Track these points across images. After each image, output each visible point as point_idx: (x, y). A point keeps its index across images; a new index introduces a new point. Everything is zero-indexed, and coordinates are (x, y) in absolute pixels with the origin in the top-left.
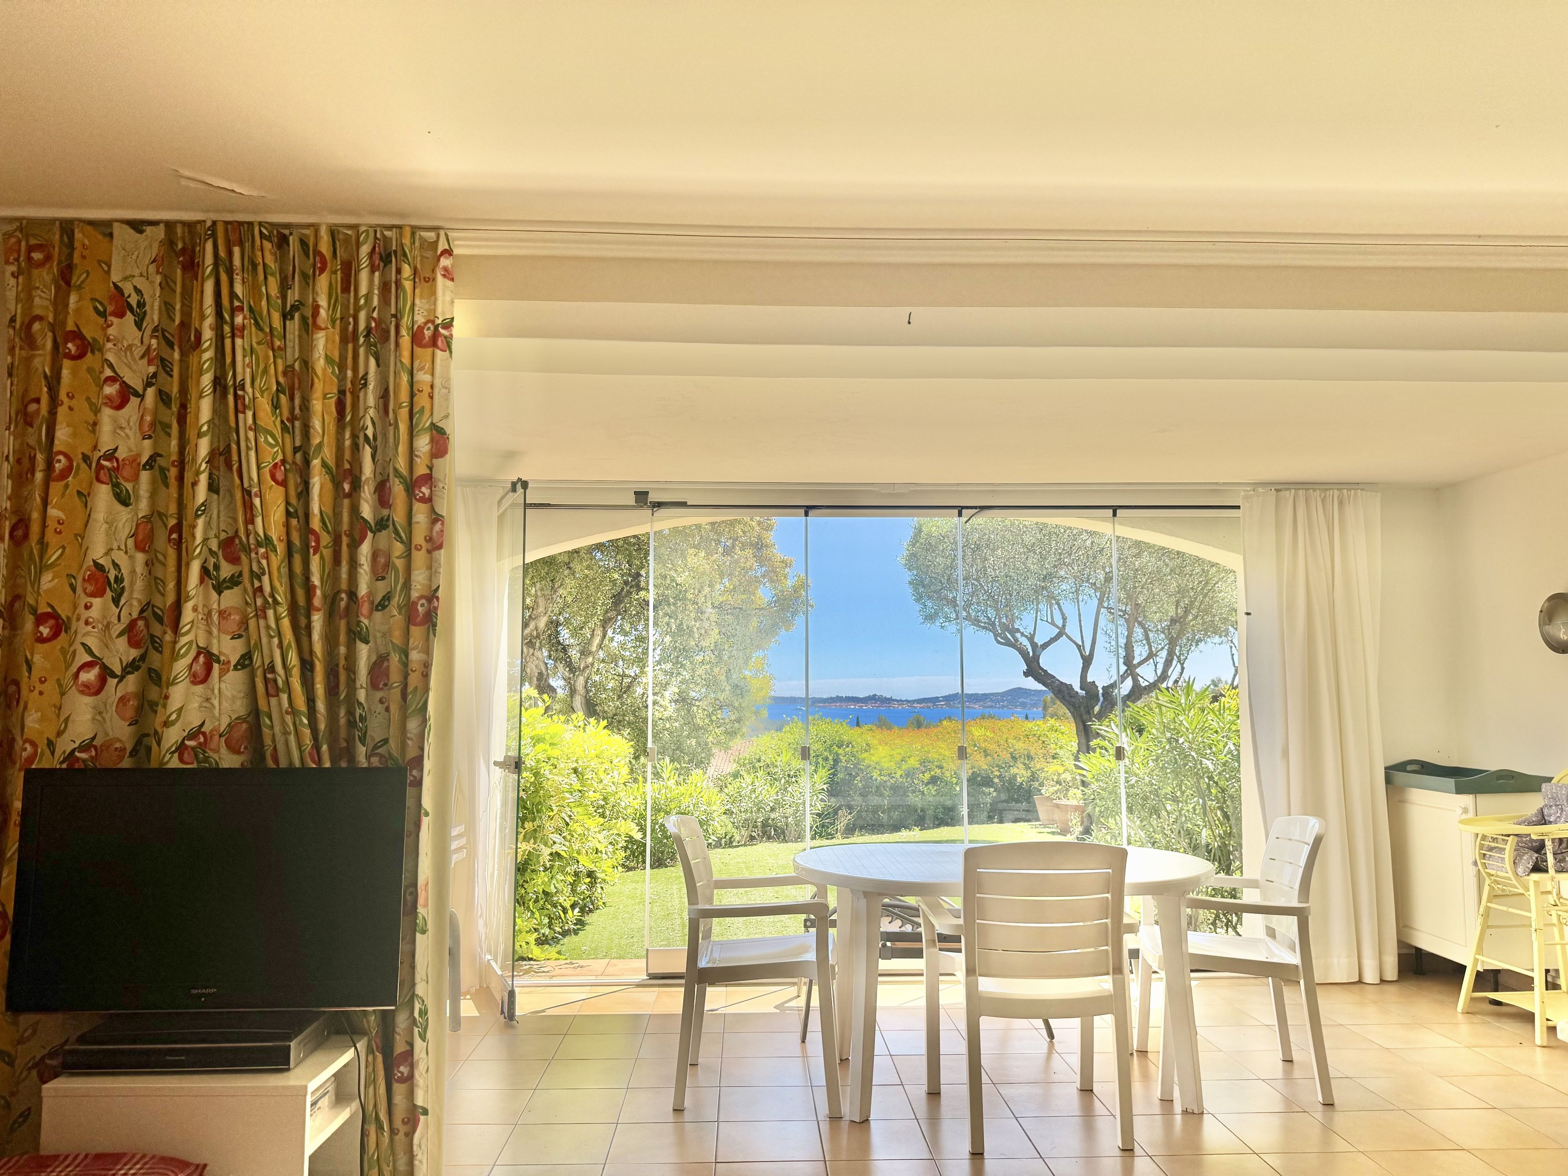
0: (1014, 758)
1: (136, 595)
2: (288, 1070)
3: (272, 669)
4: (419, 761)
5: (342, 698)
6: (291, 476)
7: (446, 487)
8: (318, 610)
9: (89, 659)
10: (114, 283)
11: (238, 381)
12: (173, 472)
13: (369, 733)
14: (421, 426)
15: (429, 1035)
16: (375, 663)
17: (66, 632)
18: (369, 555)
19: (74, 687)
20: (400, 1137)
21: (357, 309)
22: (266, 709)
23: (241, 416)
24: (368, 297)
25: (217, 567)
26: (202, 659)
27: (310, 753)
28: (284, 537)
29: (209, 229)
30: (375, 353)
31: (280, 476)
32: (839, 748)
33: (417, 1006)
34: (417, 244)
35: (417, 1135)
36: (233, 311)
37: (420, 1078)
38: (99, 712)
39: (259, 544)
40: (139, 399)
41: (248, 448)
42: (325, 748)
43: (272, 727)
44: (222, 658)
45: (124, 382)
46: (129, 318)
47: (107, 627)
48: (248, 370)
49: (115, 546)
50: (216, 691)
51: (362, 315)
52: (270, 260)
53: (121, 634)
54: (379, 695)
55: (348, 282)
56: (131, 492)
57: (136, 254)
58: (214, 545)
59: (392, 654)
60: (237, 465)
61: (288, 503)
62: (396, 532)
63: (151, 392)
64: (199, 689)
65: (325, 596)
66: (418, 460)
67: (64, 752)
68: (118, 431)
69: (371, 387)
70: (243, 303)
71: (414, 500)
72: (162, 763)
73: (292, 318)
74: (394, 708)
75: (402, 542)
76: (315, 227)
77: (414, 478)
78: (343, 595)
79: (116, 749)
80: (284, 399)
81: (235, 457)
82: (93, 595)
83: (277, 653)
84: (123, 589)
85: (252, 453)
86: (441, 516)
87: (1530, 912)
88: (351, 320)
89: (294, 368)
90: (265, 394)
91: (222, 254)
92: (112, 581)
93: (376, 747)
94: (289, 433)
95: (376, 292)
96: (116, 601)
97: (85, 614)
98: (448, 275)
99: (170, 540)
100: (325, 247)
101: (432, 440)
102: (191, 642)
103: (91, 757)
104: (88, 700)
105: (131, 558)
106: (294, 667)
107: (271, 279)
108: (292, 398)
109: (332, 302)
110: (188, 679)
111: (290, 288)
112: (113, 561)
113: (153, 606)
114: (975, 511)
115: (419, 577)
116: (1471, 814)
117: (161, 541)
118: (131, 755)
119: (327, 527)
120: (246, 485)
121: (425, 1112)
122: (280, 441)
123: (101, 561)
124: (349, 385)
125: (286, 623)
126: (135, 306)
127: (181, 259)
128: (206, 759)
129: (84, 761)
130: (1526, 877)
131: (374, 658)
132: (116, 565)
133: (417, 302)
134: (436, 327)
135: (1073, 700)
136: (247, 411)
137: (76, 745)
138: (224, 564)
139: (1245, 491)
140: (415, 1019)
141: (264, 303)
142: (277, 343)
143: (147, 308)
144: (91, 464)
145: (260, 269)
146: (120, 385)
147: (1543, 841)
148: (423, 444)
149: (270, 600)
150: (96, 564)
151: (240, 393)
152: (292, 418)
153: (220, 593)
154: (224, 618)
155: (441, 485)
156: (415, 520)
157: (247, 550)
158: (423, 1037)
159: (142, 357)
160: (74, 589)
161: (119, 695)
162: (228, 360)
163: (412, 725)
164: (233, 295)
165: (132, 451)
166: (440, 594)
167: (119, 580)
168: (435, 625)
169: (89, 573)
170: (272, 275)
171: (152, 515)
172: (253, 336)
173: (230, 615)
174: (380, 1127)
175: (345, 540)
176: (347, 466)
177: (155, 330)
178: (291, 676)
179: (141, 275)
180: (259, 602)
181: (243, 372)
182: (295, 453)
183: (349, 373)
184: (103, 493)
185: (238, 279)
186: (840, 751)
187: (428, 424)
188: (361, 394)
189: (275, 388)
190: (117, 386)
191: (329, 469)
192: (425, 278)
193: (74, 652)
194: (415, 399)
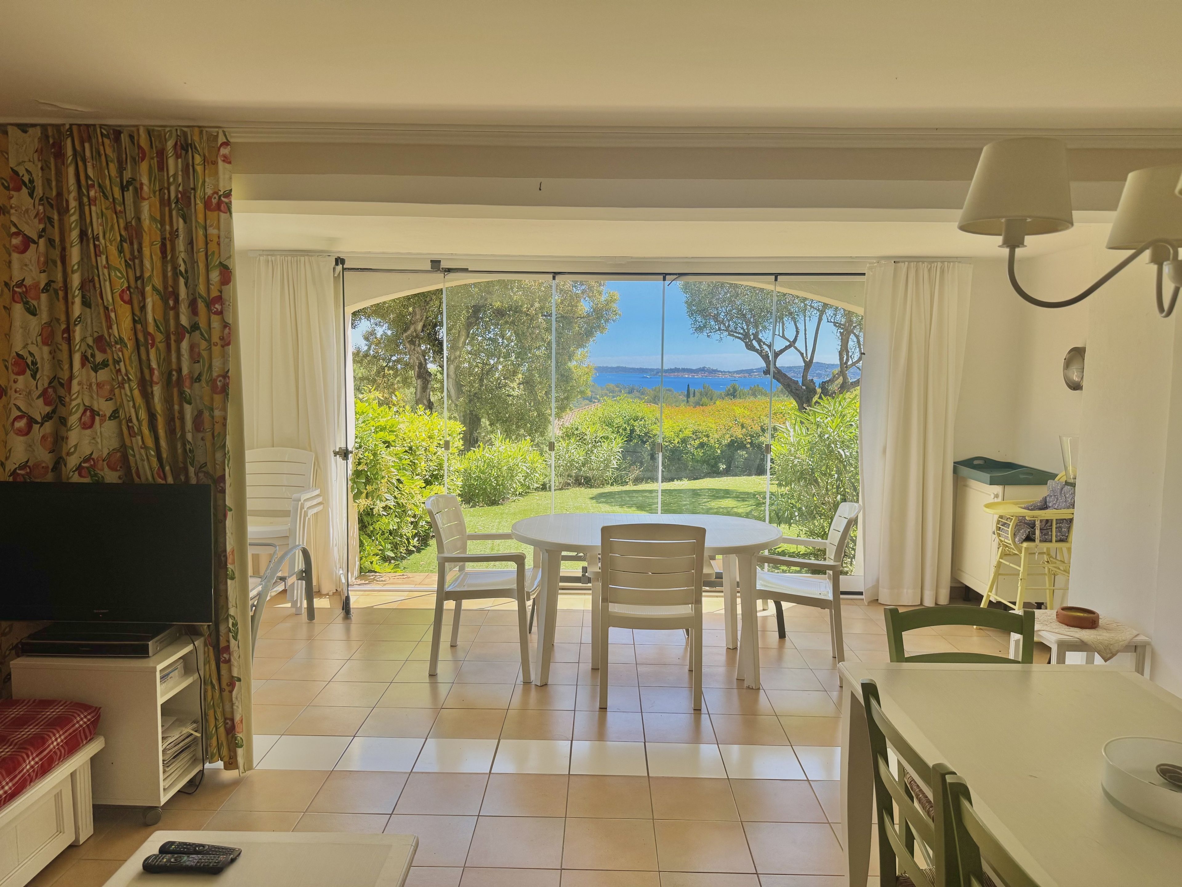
0: (763, 430)
1: (45, 373)
2: (149, 657)
3: (130, 420)
4: (223, 477)
5: (178, 437)
6: (134, 297)
7: (231, 304)
8: (157, 383)
9: (20, 414)
10: (11, 168)
11: (95, 235)
12: (61, 294)
13: (196, 459)
14: (213, 264)
15: (239, 637)
16: (197, 415)
17: (6, 395)
18: (188, 348)
19: (12, 431)
20: (226, 694)
21: (169, 184)
22: (130, 445)
23: (99, 258)
24: (175, 176)
25: (93, 356)
26: (88, 413)
27: (157, 473)
28: (132, 337)
29: (67, 131)
30: (182, 215)
31: (126, 297)
32: (635, 421)
33: (231, 621)
34: (205, 138)
35: (234, 693)
36: (89, 187)
37: (234, 662)
38: (30, 447)
39: (116, 343)
40: (36, 245)
41: (105, 280)
42: (167, 468)
43: (134, 456)
44: (101, 413)
45: (25, 234)
46: (24, 190)
47: (30, 393)
48: (101, 228)
49: (30, 342)
50: (99, 434)
51: (172, 188)
52: (109, 151)
53: (38, 397)
54: (200, 435)
55: (162, 166)
56: (36, 306)
57: (25, 146)
58: (90, 341)
59: (205, 411)
60: (99, 290)
61: (133, 314)
62: (202, 334)
63: (42, 241)
64: (88, 432)
65: (162, 374)
66: (212, 287)
67: (10, 470)
68: (25, 268)
69: (181, 238)
70: (94, 181)
71: (211, 314)
72: (68, 478)
73: (128, 190)
74: (208, 444)
75: (206, 340)
76: (137, 127)
77: (211, 298)
78: (174, 373)
79: (43, 467)
80: (125, 245)
81: (97, 286)
82: (18, 374)
83: (133, 410)
84: (37, 368)
85: (108, 283)
86: (228, 323)
87: (1020, 567)
88: (166, 191)
89: (131, 223)
90: (114, 243)
91: (78, 147)
92: (30, 364)
93: (201, 467)
94: (131, 268)
95: (180, 173)
96: (34, 376)
97: (14, 386)
98: (227, 160)
99: (63, 338)
100: (144, 142)
101: (221, 273)
102: (78, 405)
103: (27, 473)
104: (22, 438)
105: (41, 349)
106: (143, 420)
107: (111, 165)
108: (132, 244)
109: (153, 179)
110: (79, 427)
111: (125, 170)
112: (29, 351)
113: (58, 378)
114: (675, 276)
115: (217, 363)
116: (1000, 499)
117: (58, 338)
118: (52, 470)
119: (160, 329)
120: (105, 304)
121: (239, 680)
122: (125, 274)
123: (20, 353)
124: (168, 236)
125: (136, 393)
126: (27, 182)
127: (53, 151)
128: (96, 475)
129: (23, 475)
130: (1020, 544)
131: (196, 413)
132: (31, 354)
133: (207, 180)
134: (220, 197)
135: (797, 392)
136: (102, 255)
137: (17, 466)
138: (97, 353)
139: (870, 263)
140: (229, 628)
141: (107, 182)
142: (119, 208)
143: (35, 184)
144: (10, 288)
145: (103, 157)
146: (23, 237)
147: (1034, 521)
148: (215, 276)
149: (126, 378)
150: (18, 355)
151: (97, 243)
152: (133, 259)
153: (96, 372)
154: (101, 388)
155: (227, 303)
156: (212, 326)
157: (110, 346)
158: (235, 638)
159: (35, 217)
160: (7, 368)
161: (41, 435)
162: (88, 221)
163: (219, 455)
164: (87, 177)
165: (34, 280)
166: (230, 374)
167: (34, 363)
168: (228, 394)
169: (14, 360)
170: (111, 162)
171: (51, 321)
172: (104, 204)
173: (104, 386)
174: (213, 687)
175: (173, 338)
176: (170, 289)
177: (41, 199)
178: (142, 426)
179: (30, 161)
180: (120, 378)
181: (98, 229)
182: (136, 281)
183: (168, 228)
184: (18, 309)
185: (89, 165)
186: (636, 424)
187: (217, 263)
188: (176, 242)
189: (119, 239)
190: (20, 238)
191: (158, 292)
192: (212, 161)
193: (10, 409)
194: (209, 246)
